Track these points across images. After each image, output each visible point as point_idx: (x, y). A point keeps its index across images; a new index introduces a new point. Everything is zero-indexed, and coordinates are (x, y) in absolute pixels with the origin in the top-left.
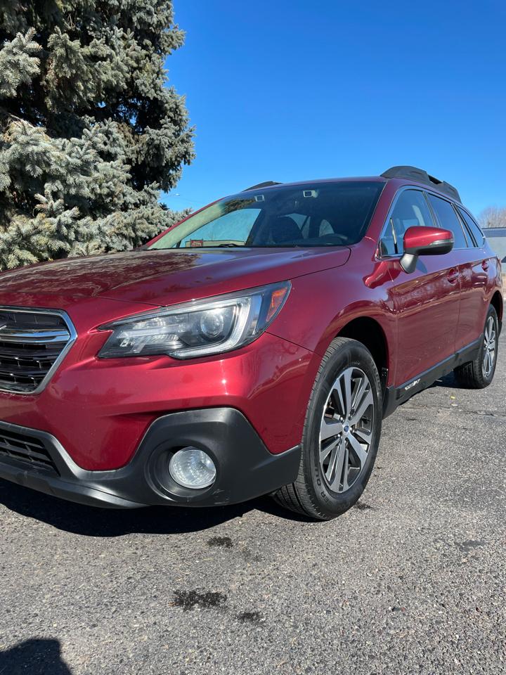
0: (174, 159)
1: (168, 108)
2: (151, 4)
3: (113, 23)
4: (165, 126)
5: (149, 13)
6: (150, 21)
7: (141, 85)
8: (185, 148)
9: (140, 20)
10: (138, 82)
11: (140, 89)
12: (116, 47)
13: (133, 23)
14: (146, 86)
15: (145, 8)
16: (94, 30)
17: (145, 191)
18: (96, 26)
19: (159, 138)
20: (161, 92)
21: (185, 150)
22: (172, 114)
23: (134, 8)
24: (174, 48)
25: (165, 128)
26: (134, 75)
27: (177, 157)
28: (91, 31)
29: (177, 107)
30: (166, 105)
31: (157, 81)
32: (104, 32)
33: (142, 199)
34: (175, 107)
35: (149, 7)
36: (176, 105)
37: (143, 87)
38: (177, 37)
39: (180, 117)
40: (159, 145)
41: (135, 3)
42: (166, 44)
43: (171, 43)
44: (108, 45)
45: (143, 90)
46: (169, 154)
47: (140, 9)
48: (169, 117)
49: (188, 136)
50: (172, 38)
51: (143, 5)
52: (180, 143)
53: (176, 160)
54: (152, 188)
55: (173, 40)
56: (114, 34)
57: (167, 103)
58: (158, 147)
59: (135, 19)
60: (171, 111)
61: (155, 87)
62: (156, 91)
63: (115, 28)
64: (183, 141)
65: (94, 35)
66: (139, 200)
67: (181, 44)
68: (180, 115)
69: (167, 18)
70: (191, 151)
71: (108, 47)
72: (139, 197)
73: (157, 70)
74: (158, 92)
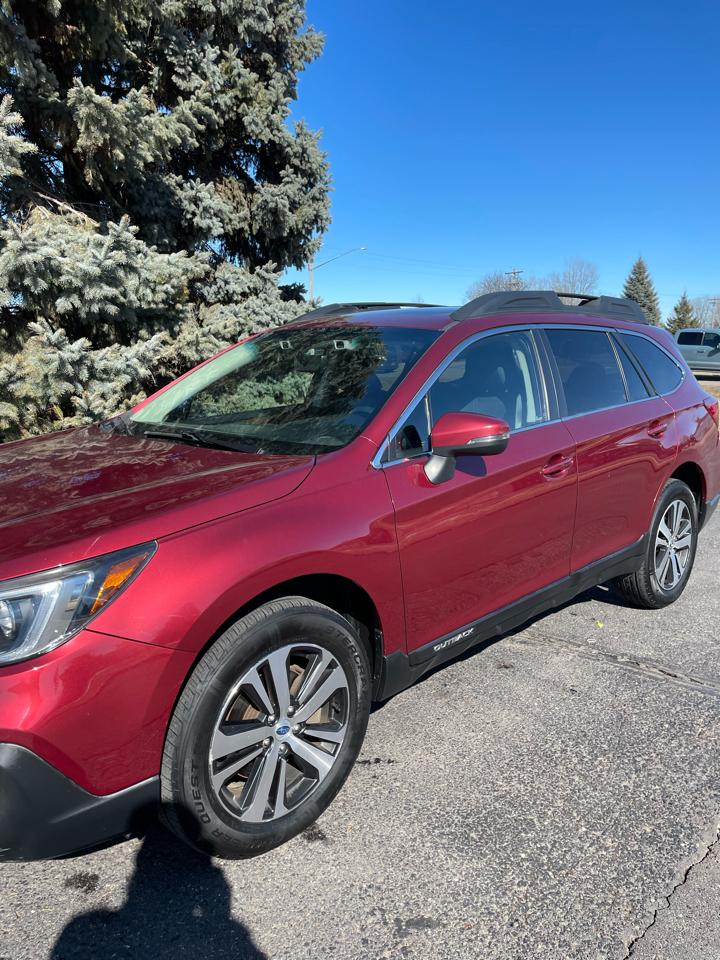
0: (300, 226)
1: (291, 153)
2: (263, 4)
3: (205, 40)
4: (286, 179)
5: (261, 18)
6: (262, 29)
7: (250, 123)
8: (315, 209)
9: (249, 30)
10: (246, 120)
11: (249, 130)
12: (209, 75)
13: (239, 35)
14: (257, 125)
15: (254, 12)
16: (175, 54)
17: (258, 274)
18: (177, 49)
19: (274, 199)
20: (279, 131)
21: (315, 212)
22: (296, 162)
23: (240, 11)
24: (308, 60)
25: (288, 183)
26: (240, 111)
27: (304, 222)
28: (171, 56)
29: (304, 150)
30: (288, 149)
31: (274, 117)
32: (190, 55)
33: (252, 286)
34: (300, 150)
35: (260, 9)
36: (303, 148)
37: (253, 125)
38: (312, 44)
39: (309, 165)
40: (276, 208)
41: (241, 5)
42: (297, 56)
43: (303, 54)
44: (197, 73)
45: (252, 131)
46: (292, 220)
47: (248, 13)
48: (293, 166)
49: (322, 192)
50: (304, 45)
51: (251, 7)
52: (311, 202)
53: (303, 227)
54: (267, 271)
55: (305, 49)
56: (204, 56)
57: (289, 145)
58: (275, 212)
59: (241, 29)
60: (296, 157)
61: (270, 125)
62: (272, 131)
63: (207, 47)
64: (314, 199)
65: (175, 62)
66: (249, 288)
67: (318, 53)
68: (308, 162)
69: (292, 20)
70: (324, 213)
71: (197, 77)
72: (249, 284)
73: (274, 100)
74: (275, 132)
